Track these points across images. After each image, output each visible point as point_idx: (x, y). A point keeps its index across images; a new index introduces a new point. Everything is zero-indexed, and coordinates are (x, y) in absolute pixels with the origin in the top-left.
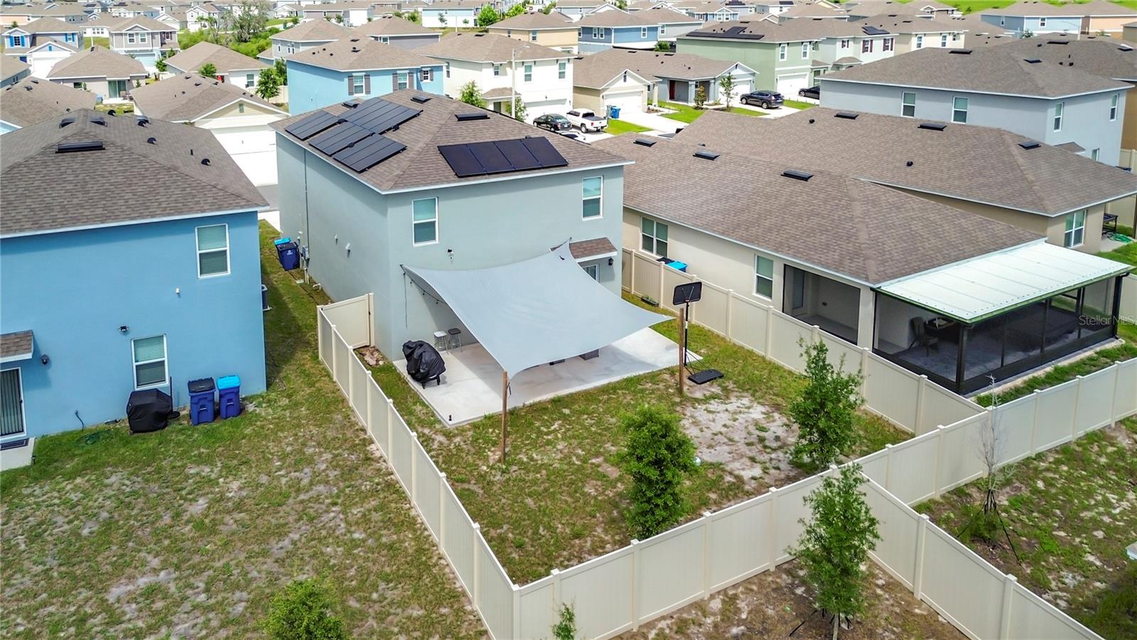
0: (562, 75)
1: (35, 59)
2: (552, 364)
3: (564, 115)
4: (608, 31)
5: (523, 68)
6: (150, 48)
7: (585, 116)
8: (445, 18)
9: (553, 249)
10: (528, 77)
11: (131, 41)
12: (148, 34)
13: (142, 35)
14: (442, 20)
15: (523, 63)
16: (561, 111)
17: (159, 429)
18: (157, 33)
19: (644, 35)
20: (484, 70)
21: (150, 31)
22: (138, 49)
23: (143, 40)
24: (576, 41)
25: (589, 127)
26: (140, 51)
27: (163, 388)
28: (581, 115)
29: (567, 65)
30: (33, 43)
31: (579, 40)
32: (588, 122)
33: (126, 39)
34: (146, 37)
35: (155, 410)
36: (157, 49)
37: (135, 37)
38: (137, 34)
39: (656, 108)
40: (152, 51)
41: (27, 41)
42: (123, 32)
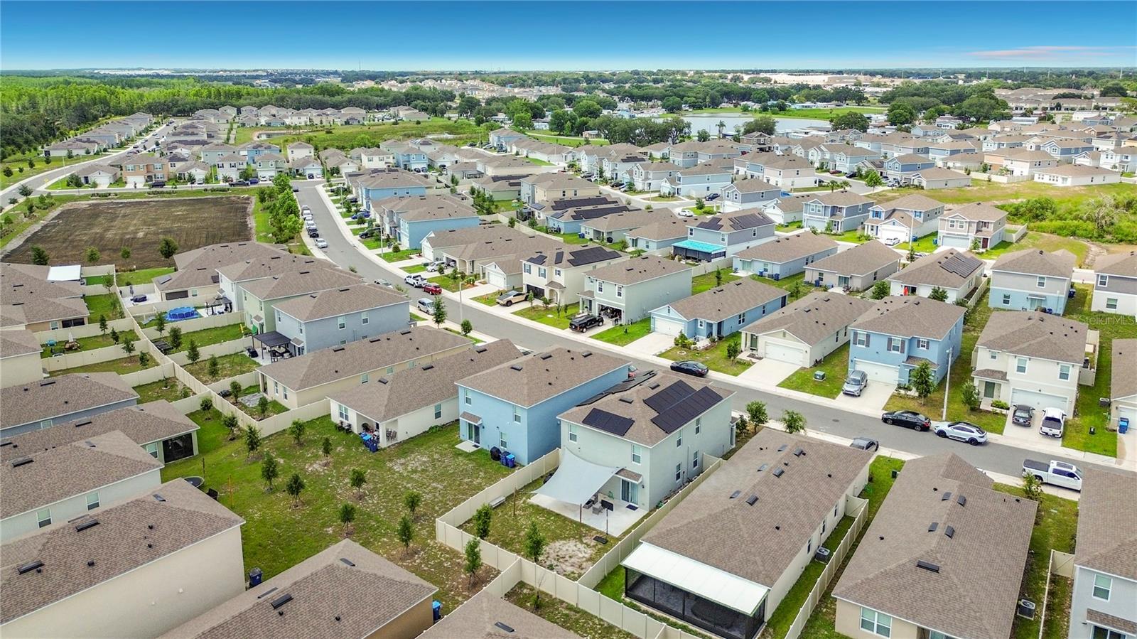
0: (1063, 376)
1: (883, 229)
6: (966, 234)
9: (617, 468)
10: (1021, 369)
11: (952, 226)
12: (966, 222)
13: (962, 223)
15: (1015, 356)
17: (494, 459)
20: (980, 352)
21: (968, 220)
22: (956, 233)
23: (962, 227)
26: (958, 235)
27: (500, 449)
29: (1071, 369)
30: (885, 217)
33: (948, 224)
34: (964, 224)
35: (495, 453)
36: (972, 235)
37: (955, 224)
38: (957, 221)
40: (967, 236)
41: (882, 214)
42: (947, 218)
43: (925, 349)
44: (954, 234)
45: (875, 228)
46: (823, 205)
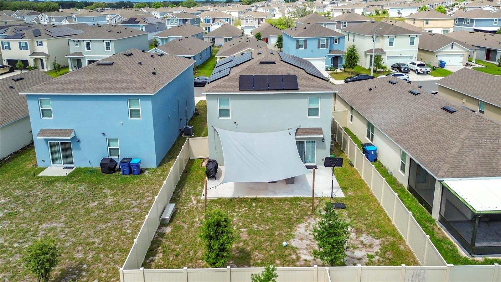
0: (412, 43)
1: (213, 29)
2: (269, 182)
3: (408, 64)
4: (472, 20)
5: (389, 39)
6: (254, 25)
7: (419, 65)
8: (401, 12)
9: (289, 129)
10: (391, 44)
11: (247, 22)
12: (254, 19)
13: (252, 19)
14: (399, 13)
15: (389, 36)
16: (408, 62)
17: (110, 173)
18: (257, 19)
19: (496, 23)
20: (367, 39)
21: (254, 18)
22: (249, 25)
23: (252, 22)
24: (453, 25)
25: (419, 71)
26: (250, 26)
27: (114, 158)
28: (417, 65)
29: (415, 38)
30: (213, 22)
31: (455, 25)
32: (419, 69)
33: (245, 21)
34: (253, 20)
35: (108, 166)
36: (257, 25)
37: (248, 20)
38: (249, 19)
39: (473, 64)
40: (255, 26)
41: (211, 21)
42: (244, 18)
43: (337, 44)
44: (249, 26)
45: (208, 29)
46: (178, 19)
